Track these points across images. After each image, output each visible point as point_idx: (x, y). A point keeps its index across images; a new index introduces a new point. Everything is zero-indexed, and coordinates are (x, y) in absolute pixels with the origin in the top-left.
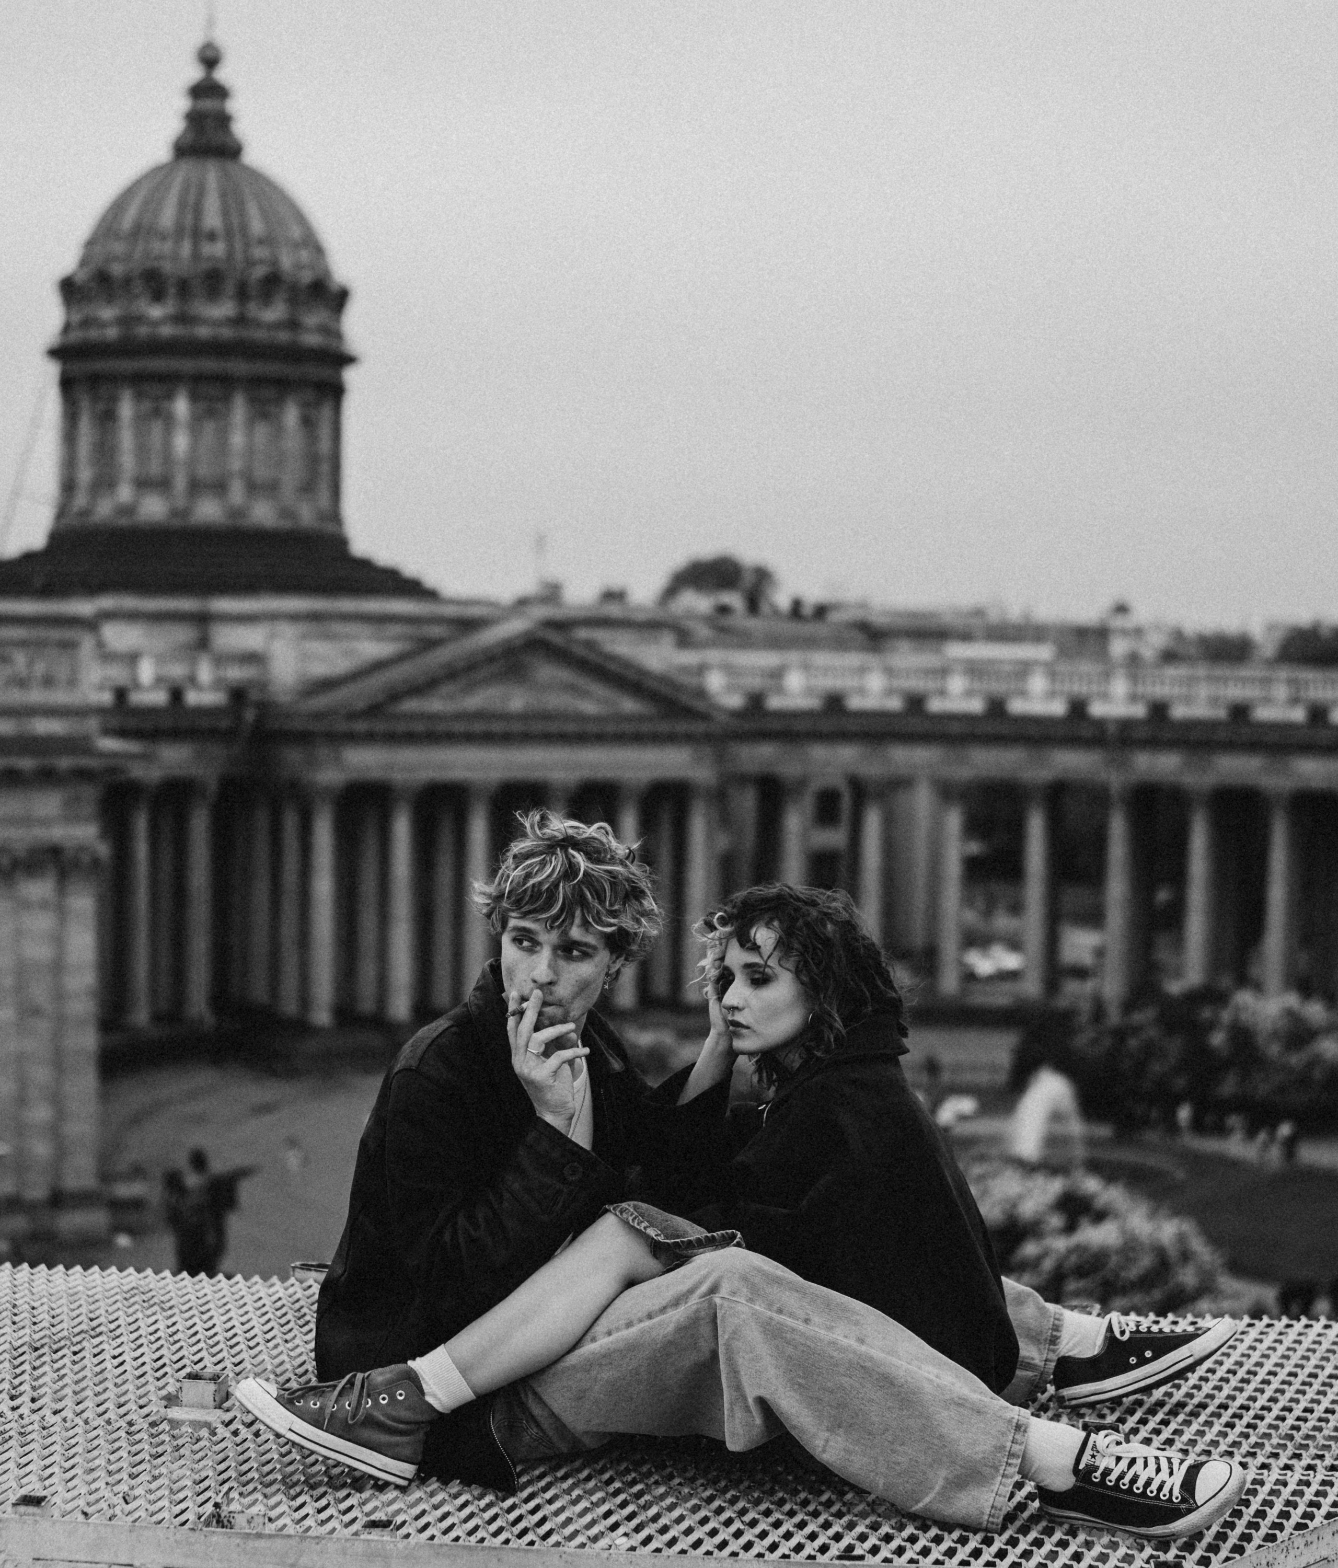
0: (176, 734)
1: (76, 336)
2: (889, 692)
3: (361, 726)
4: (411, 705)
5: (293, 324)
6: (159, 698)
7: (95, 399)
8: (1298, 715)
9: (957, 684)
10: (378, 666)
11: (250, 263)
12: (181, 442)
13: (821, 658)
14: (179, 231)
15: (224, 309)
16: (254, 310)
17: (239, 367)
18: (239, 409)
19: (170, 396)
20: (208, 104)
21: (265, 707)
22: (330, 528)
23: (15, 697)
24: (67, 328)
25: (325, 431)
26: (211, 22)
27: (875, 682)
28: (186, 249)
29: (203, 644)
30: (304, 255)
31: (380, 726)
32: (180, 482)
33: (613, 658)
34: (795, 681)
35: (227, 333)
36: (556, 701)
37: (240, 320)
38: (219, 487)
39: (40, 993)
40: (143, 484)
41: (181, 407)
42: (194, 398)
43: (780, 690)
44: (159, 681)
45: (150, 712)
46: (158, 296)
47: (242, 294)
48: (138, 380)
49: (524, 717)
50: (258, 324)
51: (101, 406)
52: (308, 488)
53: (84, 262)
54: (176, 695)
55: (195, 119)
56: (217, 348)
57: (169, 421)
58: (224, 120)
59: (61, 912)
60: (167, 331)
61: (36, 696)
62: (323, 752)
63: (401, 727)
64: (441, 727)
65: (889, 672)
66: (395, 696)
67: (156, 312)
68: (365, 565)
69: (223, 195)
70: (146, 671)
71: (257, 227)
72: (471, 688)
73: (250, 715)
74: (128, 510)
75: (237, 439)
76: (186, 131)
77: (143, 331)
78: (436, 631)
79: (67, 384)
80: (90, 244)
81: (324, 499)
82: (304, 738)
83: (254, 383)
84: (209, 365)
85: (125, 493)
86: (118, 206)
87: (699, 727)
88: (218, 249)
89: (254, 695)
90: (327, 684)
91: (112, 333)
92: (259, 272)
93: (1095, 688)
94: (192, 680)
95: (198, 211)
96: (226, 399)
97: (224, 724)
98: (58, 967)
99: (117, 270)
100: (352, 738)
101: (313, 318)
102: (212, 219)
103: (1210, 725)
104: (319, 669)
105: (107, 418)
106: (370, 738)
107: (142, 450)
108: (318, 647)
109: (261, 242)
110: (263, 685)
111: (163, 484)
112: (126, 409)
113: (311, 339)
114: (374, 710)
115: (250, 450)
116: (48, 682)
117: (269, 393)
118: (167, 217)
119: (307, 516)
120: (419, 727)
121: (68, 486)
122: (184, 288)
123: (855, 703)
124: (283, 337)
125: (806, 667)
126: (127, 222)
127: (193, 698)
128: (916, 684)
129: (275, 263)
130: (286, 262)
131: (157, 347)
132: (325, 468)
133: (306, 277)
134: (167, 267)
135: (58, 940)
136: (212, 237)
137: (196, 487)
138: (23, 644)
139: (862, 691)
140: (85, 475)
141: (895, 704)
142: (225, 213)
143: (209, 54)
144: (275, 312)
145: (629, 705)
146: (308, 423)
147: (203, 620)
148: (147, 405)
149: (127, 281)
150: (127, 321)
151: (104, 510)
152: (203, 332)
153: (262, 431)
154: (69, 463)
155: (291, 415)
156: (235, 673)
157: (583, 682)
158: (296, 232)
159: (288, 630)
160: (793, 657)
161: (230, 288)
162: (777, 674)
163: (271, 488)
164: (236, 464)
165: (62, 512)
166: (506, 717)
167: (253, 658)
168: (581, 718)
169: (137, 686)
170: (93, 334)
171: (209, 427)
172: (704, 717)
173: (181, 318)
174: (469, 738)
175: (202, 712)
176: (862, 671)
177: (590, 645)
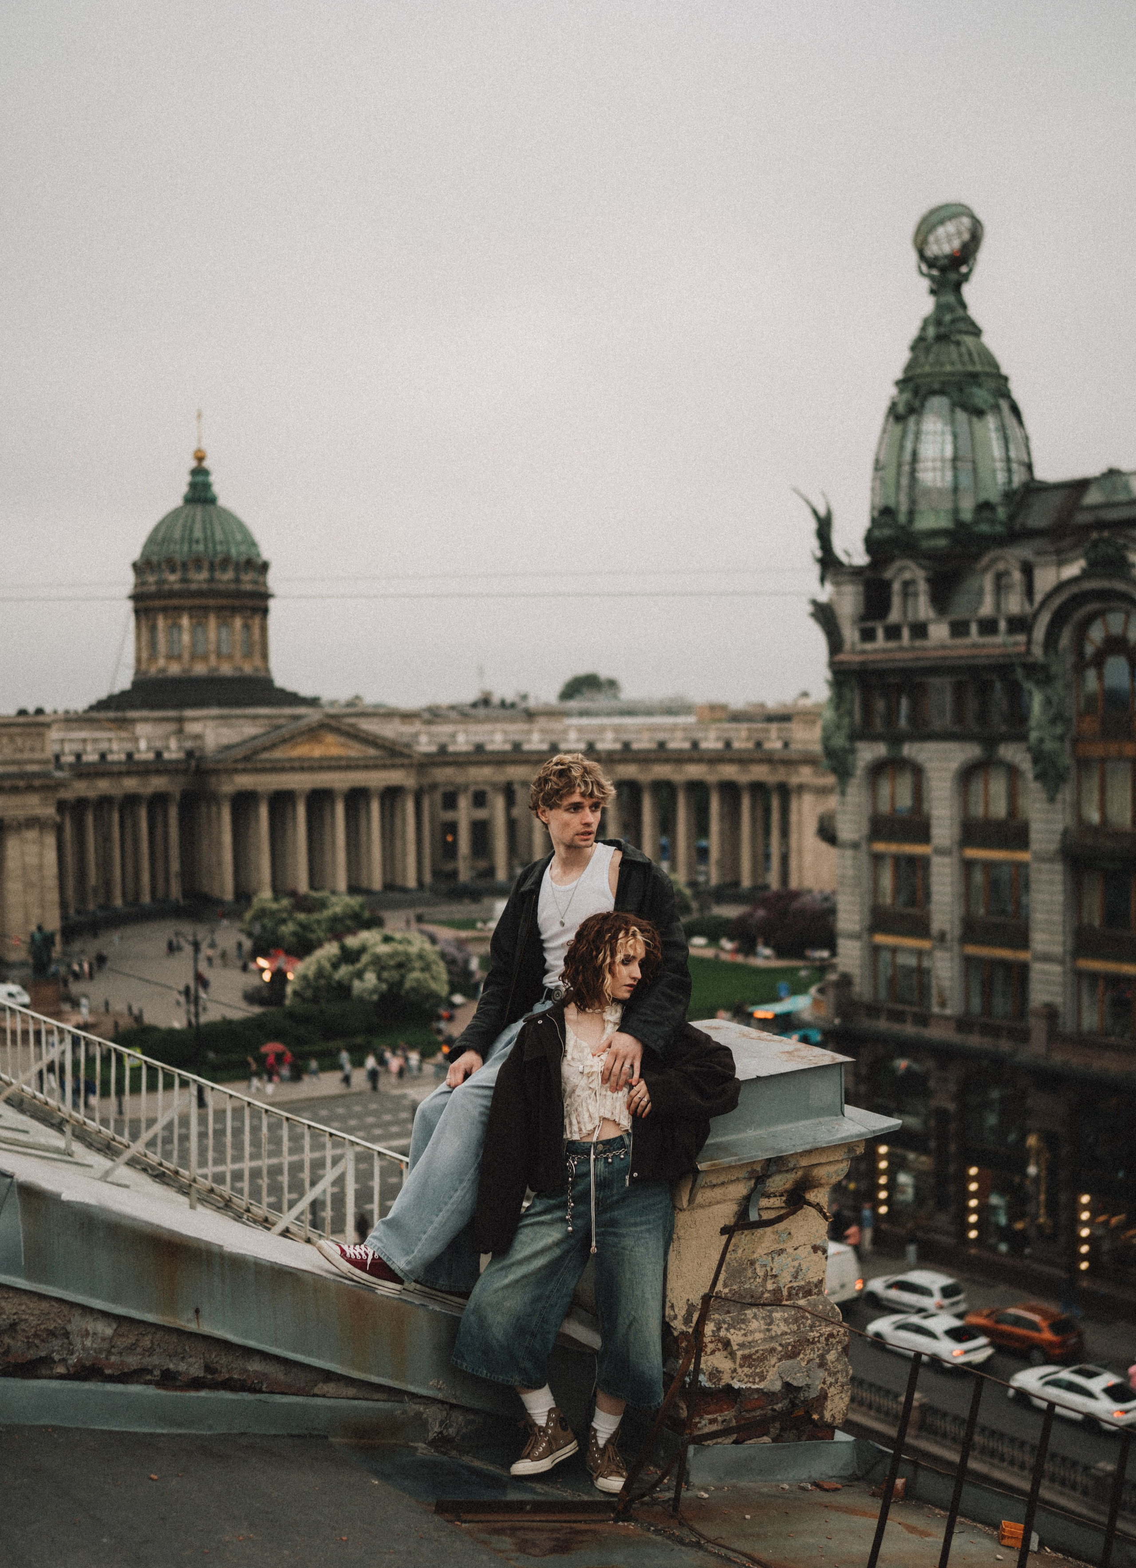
0: (158, 772)
1: (139, 590)
2: (505, 742)
3: (240, 766)
4: (265, 755)
5: (237, 580)
6: (151, 756)
7: (148, 619)
8: (686, 745)
9: (536, 737)
10: (254, 738)
11: (215, 553)
12: (186, 638)
13: (473, 728)
14: (182, 539)
15: (204, 575)
16: (218, 575)
17: (212, 602)
18: (212, 622)
19: (180, 617)
20: (200, 479)
21: (201, 759)
22: (262, 674)
23: (18, 756)
24: (136, 586)
25: (256, 631)
26: (199, 440)
27: (498, 737)
28: (186, 548)
29: (180, 731)
30: (243, 548)
31: (249, 766)
32: (186, 656)
33: (364, 731)
34: (461, 738)
35: (205, 586)
36: (335, 751)
37: (211, 580)
38: (205, 658)
39: (34, 877)
40: (170, 657)
41: (185, 621)
42: (191, 617)
43: (454, 742)
44: (149, 749)
45: (145, 762)
46: (173, 570)
47: (212, 567)
48: (165, 610)
49: (321, 759)
50: (220, 581)
51: (150, 623)
52: (248, 655)
53: (143, 555)
54: (159, 754)
55: (193, 486)
56: (200, 594)
57: (180, 628)
58: (207, 486)
59: (42, 844)
60: (177, 587)
61: (27, 755)
62: (224, 778)
63: (259, 766)
64: (279, 765)
65: (505, 732)
66: (256, 752)
67: (172, 578)
68: (282, 691)
69: (204, 522)
70: (143, 745)
71: (219, 536)
72: (294, 746)
73: (193, 763)
74: (163, 670)
75: (212, 635)
76: (189, 491)
77: (166, 587)
78: (281, 721)
79: (137, 612)
80: (145, 547)
81: (258, 662)
82: (216, 772)
83: (220, 610)
84: (197, 602)
85: (161, 662)
86: (156, 530)
87: (406, 761)
88: (201, 547)
89: (197, 754)
90: (228, 748)
91: (153, 588)
92: (220, 557)
93: (598, 736)
94: (168, 748)
95: (191, 531)
96: (206, 617)
97: (182, 767)
98: (41, 867)
99: (155, 559)
100: (236, 771)
101: (247, 577)
102: (198, 534)
103: (648, 751)
104: (225, 741)
105: (153, 629)
106: (245, 771)
107: (170, 642)
108: (224, 731)
109: (221, 543)
110: (202, 749)
111: (179, 658)
112: (161, 623)
113: (249, 587)
114: (246, 759)
115: (219, 641)
116: (32, 749)
117: (228, 613)
118: (177, 534)
119: (248, 669)
120: (268, 765)
121: (138, 660)
122: (184, 565)
123: (489, 747)
124: (233, 586)
125: (465, 731)
126: (160, 535)
127: (166, 756)
128: (517, 737)
129: (228, 551)
130: (233, 551)
131: (172, 594)
132: (257, 647)
133: (243, 558)
134: (178, 558)
135: (41, 855)
136: (197, 542)
137: (193, 657)
138: (21, 735)
139: (492, 742)
140: (145, 655)
141: (508, 747)
142: (204, 529)
143: (199, 455)
144: (229, 575)
145: (372, 752)
146: (247, 627)
147: (180, 720)
148: (170, 622)
149: (159, 564)
150: (161, 582)
151: (153, 670)
152: (194, 587)
153: (224, 632)
154: (139, 650)
155: (238, 622)
156: (189, 744)
157: (351, 743)
158: (239, 537)
159: (210, 724)
160: (460, 727)
161: (206, 565)
162: (453, 736)
163: (230, 657)
164: (212, 647)
165: (138, 672)
166: (310, 759)
167: (198, 737)
168: (349, 759)
169: (139, 751)
170: (145, 589)
171: (199, 629)
172: (409, 756)
173: (184, 580)
174: (293, 769)
175: (171, 762)
176: (493, 732)
177: (352, 725)
